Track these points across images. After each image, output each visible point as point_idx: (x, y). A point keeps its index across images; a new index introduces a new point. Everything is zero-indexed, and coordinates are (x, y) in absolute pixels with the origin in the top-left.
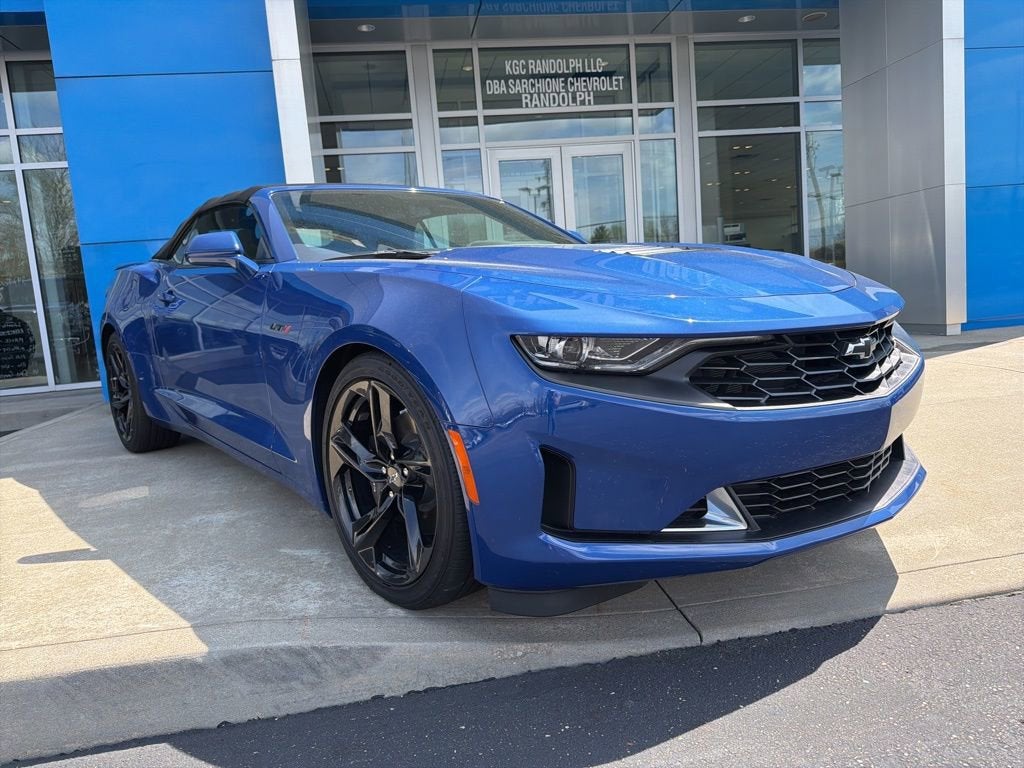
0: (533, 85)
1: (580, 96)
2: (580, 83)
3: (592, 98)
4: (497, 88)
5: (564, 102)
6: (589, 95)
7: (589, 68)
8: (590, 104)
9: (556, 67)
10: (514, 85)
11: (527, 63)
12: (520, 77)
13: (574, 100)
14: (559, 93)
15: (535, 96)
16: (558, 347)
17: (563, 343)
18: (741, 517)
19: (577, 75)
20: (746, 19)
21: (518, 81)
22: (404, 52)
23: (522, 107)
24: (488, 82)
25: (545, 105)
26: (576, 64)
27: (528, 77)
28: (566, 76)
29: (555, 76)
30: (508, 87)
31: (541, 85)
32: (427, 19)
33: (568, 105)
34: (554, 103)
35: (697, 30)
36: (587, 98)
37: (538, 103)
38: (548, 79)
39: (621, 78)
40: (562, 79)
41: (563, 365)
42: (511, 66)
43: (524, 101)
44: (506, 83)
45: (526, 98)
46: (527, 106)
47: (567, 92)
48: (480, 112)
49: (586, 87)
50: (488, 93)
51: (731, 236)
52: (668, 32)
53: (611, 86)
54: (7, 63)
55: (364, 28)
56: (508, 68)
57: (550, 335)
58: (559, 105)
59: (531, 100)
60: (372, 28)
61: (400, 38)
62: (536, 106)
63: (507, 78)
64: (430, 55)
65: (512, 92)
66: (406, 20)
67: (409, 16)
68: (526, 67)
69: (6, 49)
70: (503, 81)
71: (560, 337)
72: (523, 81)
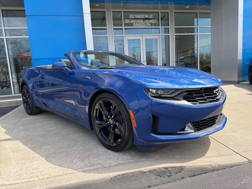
0: (136, 21)
1: (147, 24)
2: (147, 21)
3: (150, 25)
4: (127, 21)
5: (143, 25)
6: (149, 24)
7: (150, 17)
8: (149, 26)
9: (142, 17)
10: (132, 21)
11: (135, 15)
12: (133, 19)
13: (146, 25)
14: (142, 23)
15: (137, 24)
16: (154, 91)
17: (155, 90)
18: (193, 129)
19: (146, 19)
20: (188, 7)
21: (133, 20)
22: (105, 11)
23: (133, 26)
24: (125, 20)
25: (139, 26)
26: (146, 16)
27: (135, 19)
28: (144, 19)
29: (142, 19)
30: (130, 21)
31: (138, 21)
32: (111, 4)
33: (144, 26)
34: (141, 25)
35: (175, 9)
36: (149, 25)
37: (137, 25)
38: (140, 20)
39: (157, 20)
40: (143, 20)
41: (155, 95)
42: (131, 16)
43: (134, 25)
44: (130, 20)
45: (134, 24)
46: (135, 26)
47: (144, 23)
48: (123, 27)
49: (149, 22)
50: (126, 22)
51: (181, 59)
52: (168, 9)
53: (155, 22)
54: (2, 10)
55: (97, 5)
56: (130, 16)
57: (152, 89)
58: (142, 26)
59: (136, 25)
60: (99, 5)
61: (104, 8)
62: (137, 26)
63: (130, 19)
64: (112, 12)
65: (131, 23)
66: (105, 4)
67: (106, 3)
68: (134, 16)
69: (1, 6)
70: (129, 20)
71: (155, 89)
72: (134, 20)
